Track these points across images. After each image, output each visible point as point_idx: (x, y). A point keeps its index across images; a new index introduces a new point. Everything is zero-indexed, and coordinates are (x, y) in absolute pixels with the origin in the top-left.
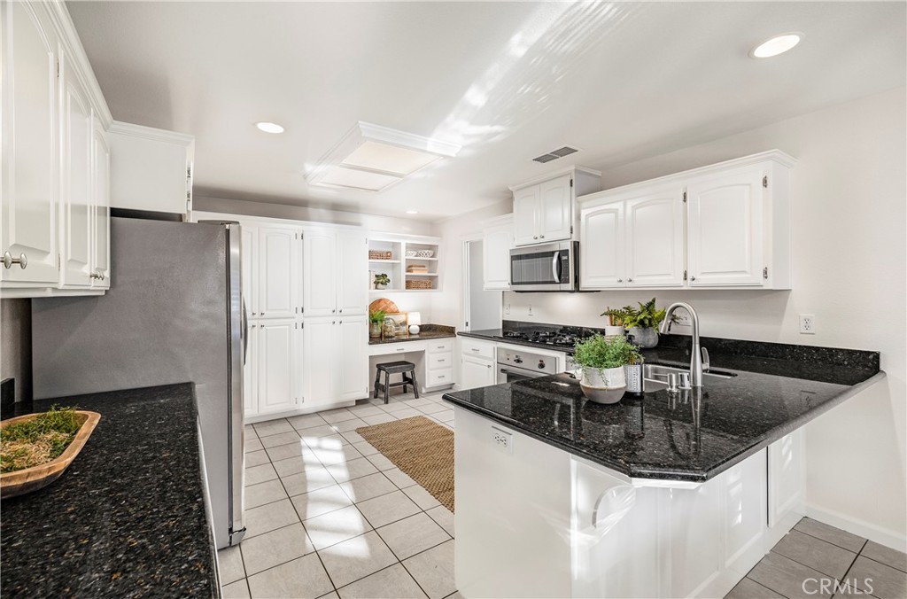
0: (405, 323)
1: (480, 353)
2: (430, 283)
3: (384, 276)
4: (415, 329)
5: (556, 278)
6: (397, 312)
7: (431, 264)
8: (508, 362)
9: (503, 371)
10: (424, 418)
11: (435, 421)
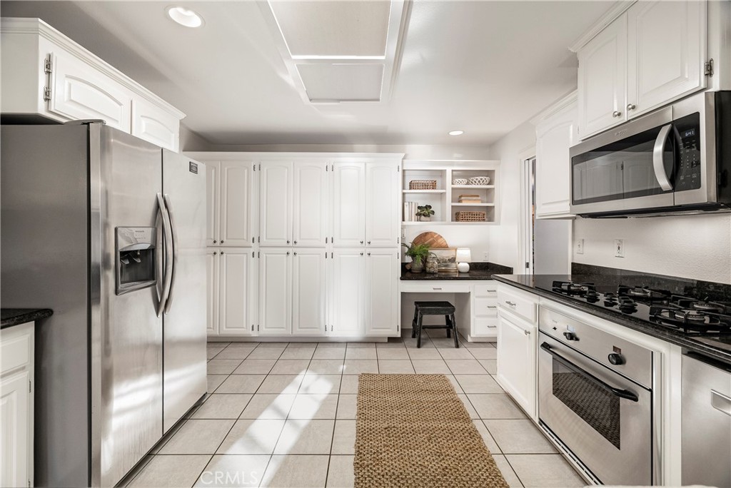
0: (453, 260)
1: (518, 309)
2: (485, 215)
3: (428, 207)
4: (464, 266)
5: (664, 182)
6: (446, 247)
7: (488, 192)
8: (552, 333)
9: (546, 346)
10: (446, 381)
11: (457, 390)
